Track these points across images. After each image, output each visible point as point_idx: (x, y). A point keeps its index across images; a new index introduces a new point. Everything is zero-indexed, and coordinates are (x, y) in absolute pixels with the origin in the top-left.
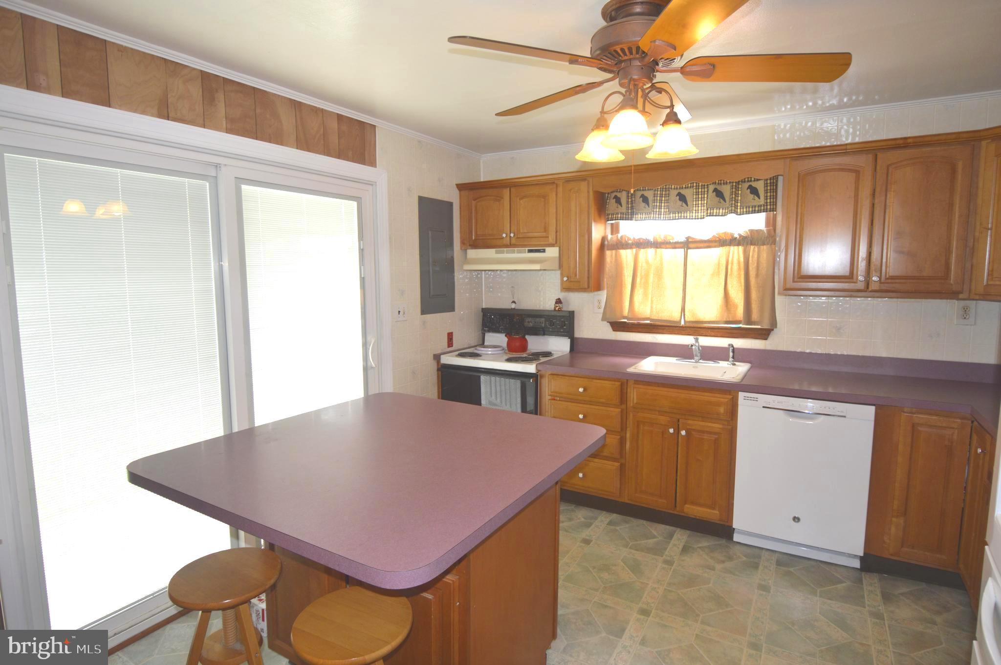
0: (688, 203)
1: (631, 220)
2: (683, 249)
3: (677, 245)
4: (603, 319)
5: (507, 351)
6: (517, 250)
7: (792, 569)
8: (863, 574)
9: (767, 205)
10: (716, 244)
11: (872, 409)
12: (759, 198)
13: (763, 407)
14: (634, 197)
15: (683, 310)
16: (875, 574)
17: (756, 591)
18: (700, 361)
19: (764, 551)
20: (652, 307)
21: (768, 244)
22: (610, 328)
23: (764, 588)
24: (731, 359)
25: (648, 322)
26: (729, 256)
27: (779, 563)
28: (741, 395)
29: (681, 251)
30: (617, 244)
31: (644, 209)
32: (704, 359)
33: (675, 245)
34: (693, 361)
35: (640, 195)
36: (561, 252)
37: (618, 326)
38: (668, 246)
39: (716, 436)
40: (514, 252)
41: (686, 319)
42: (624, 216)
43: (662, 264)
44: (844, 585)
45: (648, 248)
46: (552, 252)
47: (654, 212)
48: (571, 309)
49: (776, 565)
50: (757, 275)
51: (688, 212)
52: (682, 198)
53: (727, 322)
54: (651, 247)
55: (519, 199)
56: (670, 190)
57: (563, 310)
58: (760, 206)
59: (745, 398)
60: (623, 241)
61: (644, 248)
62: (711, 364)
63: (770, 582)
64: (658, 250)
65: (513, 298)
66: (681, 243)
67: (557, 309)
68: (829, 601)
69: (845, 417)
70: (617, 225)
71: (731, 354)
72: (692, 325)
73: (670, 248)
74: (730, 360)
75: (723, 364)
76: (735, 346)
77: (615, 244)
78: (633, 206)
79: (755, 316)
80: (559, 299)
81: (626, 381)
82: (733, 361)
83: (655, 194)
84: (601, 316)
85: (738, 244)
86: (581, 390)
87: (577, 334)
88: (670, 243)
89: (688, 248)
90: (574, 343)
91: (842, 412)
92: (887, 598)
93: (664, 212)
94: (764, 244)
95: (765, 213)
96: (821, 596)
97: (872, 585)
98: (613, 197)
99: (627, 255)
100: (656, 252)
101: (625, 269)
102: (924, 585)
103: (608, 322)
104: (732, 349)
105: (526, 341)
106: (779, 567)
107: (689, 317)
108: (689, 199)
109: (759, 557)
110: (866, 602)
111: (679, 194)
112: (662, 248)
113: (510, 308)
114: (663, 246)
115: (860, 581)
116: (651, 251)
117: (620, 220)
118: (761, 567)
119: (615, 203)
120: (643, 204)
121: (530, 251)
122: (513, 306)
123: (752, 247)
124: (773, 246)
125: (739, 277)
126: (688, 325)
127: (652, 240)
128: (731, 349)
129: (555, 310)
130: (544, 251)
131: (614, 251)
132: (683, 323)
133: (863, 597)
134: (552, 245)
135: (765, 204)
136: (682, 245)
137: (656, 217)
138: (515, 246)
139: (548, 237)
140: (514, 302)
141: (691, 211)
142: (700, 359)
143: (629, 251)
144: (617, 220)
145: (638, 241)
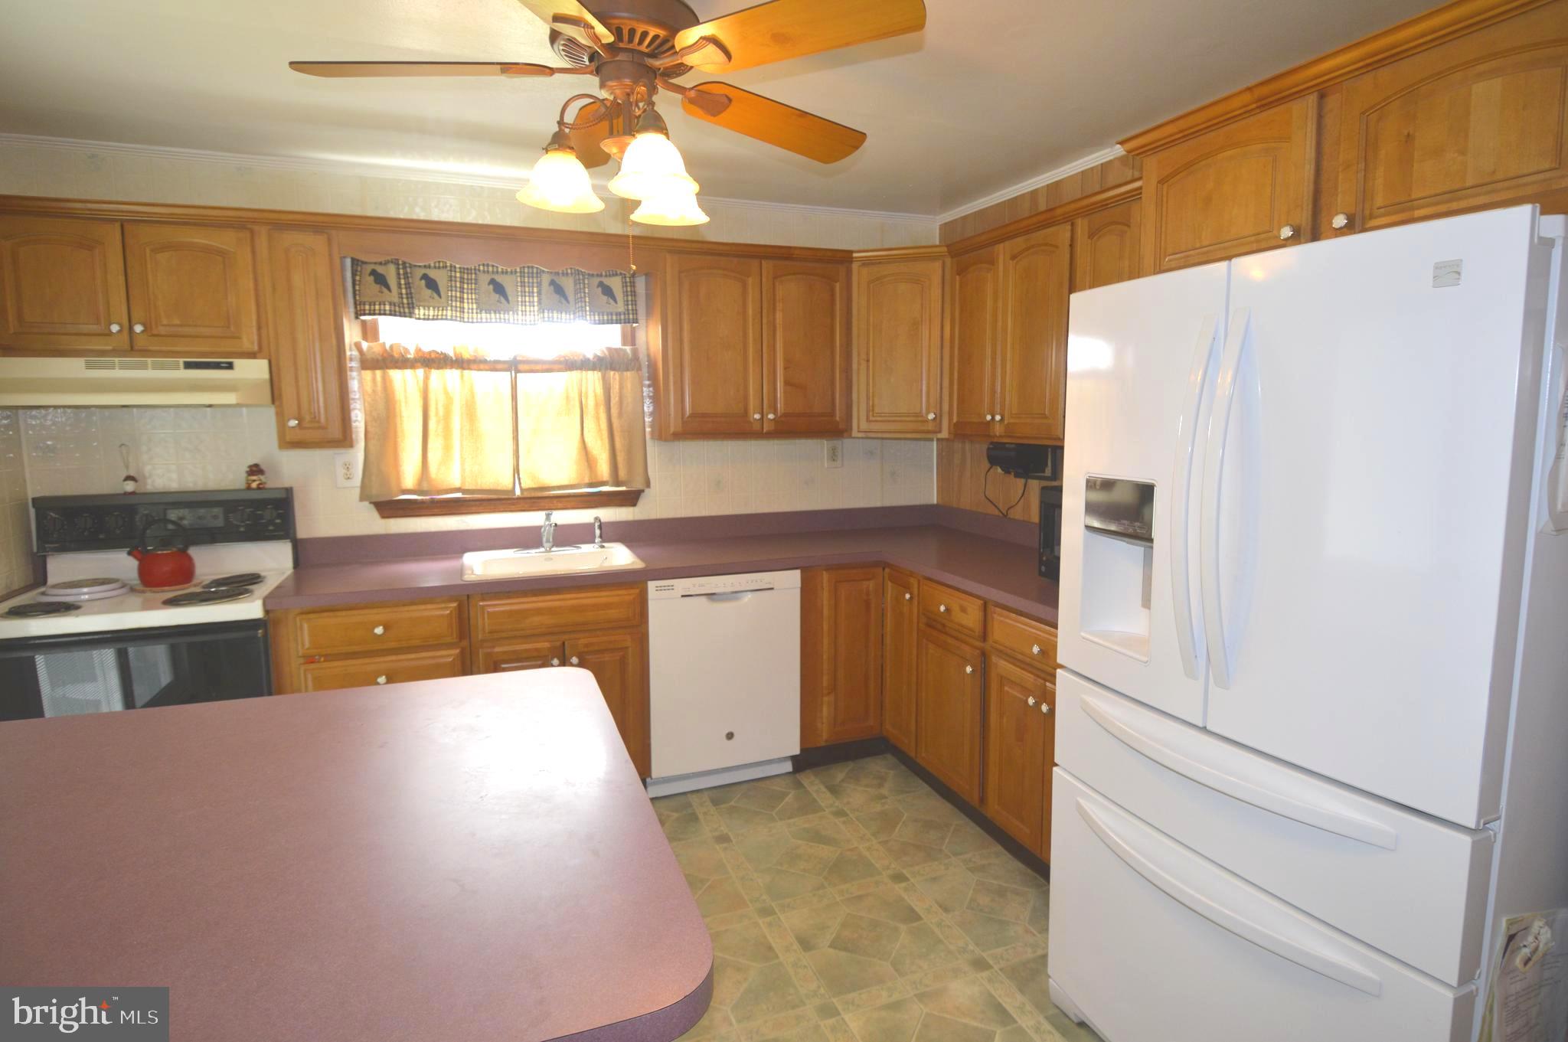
0: (510, 298)
1: (411, 317)
2: (509, 373)
3: (499, 366)
4: (362, 499)
5: (141, 588)
6: (153, 362)
7: (732, 803)
8: (797, 775)
9: (629, 314)
10: (560, 366)
11: (797, 573)
12: (616, 302)
13: (683, 596)
14: (411, 277)
15: (516, 470)
16: (808, 771)
17: (717, 847)
18: (553, 549)
19: (689, 795)
20: (463, 470)
21: (633, 370)
22: (375, 514)
23: (723, 839)
24: (598, 540)
25: (459, 495)
26: (581, 385)
27: (716, 802)
28: (652, 585)
29: (505, 377)
30: (384, 359)
31: (431, 300)
32: (557, 546)
33: (494, 366)
34: (542, 550)
35: (421, 275)
36: (274, 369)
37: (390, 508)
38: (482, 366)
39: (621, 653)
40: (144, 367)
41: (522, 485)
42: (397, 309)
43: (473, 397)
44: (790, 796)
45: (446, 368)
46: (252, 370)
47: (452, 306)
48: (287, 485)
49: (714, 806)
50: (620, 414)
51: (511, 313)
52: (499, 289)
53: (591, 485)
54: (452, 368)
55: (152, 250)
56: (478, 272)
57: (267, 486)
58: (618, 314)
59: (658, 589)
60: (396, 355)
61: (438, 368)
62: (569, 551)
63: (722, 828)
64: (466, 372)
65: (127, 467)
66: (504, 362)
67: (254, 485)
68: (792, 820)
69: (772, 589)
70: (375, 325)
71: (598, 532)
72: (533, 494)
73: (487, 370)
74: (596, 541)
75: (586, 548)
76: (602, 521)
77: (380, 358)
78: (411, 293)
79: (622, 474)
80: (256, 465)
81: (466, 598)
82: (601, 542)
83: (451, 276)
84: (357, 492)
85: (594, 368)
86: (379, 630)
87: (302, 533)
88: (485, 362)
89: (518, 371)
90: (299, 547)
91: (770, 583)
92: (834, 790)
93: (469, 309)
94: (628, 370)
95: (619, 326)
96: (781, 819)
97: (812, 783)
98: (369, 271)
99: (405, 382)
100: (462, 376)
101: (403, 404)
102: (851, 765)
103: (371, 503)
104: (599, 524)
105: (190, 559)
106: (717, 807)
107: (527, 482)
108: (509, 290)
109: (690, 805)
110: (822, 804)
111: (493, 282)
112: (471, 369)
113: (122, 492)
114: (475, 366)
115: (799, 785)
116: (451, 375)
117: (380, 314)
118: (701, 816)
119: (373, 283)
120: (429, 292)
121: (188, 366)
122: (130, 487)
123: (612, 373)
124: (640, 372)
125: (598, 419)
126: (526, 495)
127: (451, 354)
128: (597, 525)
129: (249, 488)
130: (230, 366)
131: (378, 373)
132: (518, 492)
133: (815, 800)
134: (252, 355)
135: (626, 312)
136: (506, 366)
137: (456, 316)
138: (145, 353)
139: (239, 338)
140: (129, 478)
141: (515, 312)
142: (553, 546)
143: (408, 372)
144: (374, 314)
145: (428, 357)
